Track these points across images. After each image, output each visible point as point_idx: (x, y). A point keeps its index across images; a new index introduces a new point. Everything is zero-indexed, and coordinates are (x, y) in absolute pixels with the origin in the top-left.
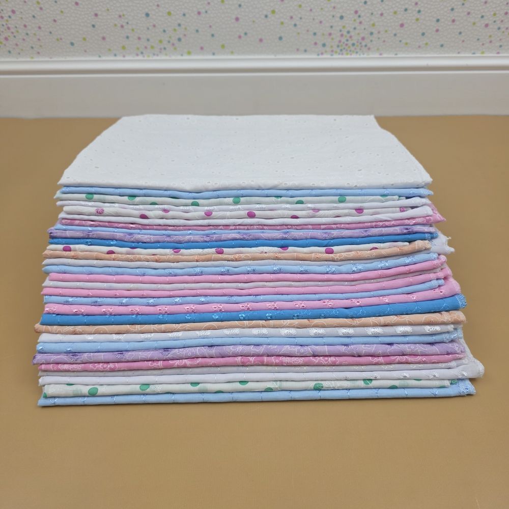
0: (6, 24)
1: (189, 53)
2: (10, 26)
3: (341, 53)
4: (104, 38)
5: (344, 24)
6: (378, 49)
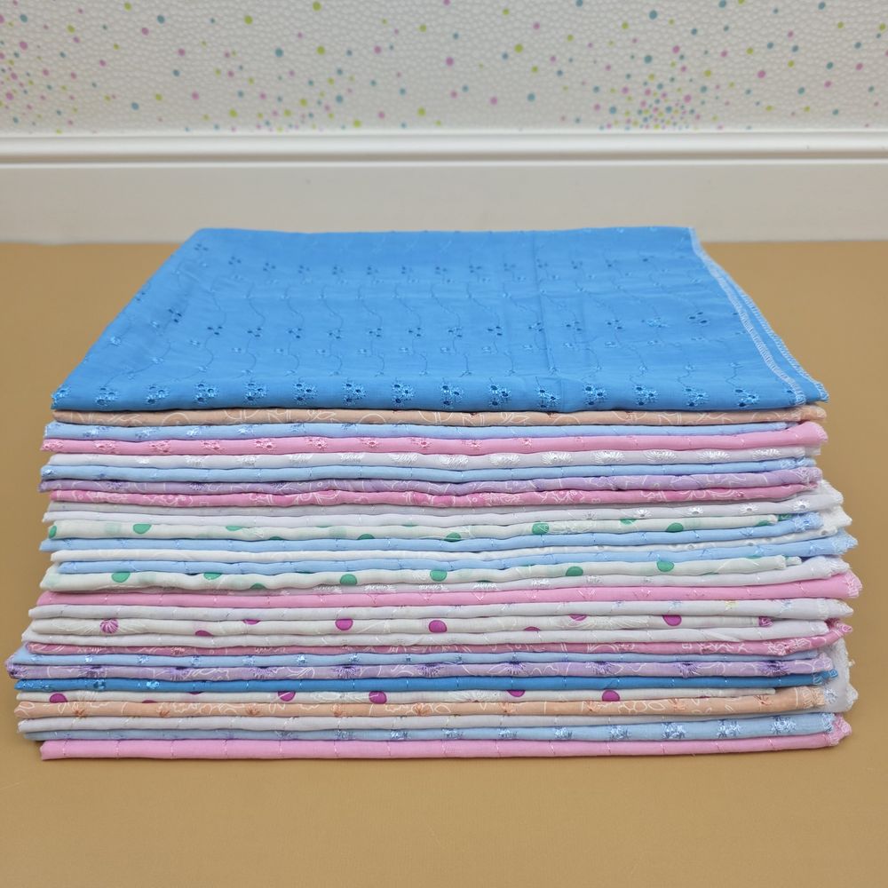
0: (10, 69)
1: (357, 124)
2: (15, 71)
3: (645, 124)
4: (195, 96)
5: (651, 72)
6: (715, 118)
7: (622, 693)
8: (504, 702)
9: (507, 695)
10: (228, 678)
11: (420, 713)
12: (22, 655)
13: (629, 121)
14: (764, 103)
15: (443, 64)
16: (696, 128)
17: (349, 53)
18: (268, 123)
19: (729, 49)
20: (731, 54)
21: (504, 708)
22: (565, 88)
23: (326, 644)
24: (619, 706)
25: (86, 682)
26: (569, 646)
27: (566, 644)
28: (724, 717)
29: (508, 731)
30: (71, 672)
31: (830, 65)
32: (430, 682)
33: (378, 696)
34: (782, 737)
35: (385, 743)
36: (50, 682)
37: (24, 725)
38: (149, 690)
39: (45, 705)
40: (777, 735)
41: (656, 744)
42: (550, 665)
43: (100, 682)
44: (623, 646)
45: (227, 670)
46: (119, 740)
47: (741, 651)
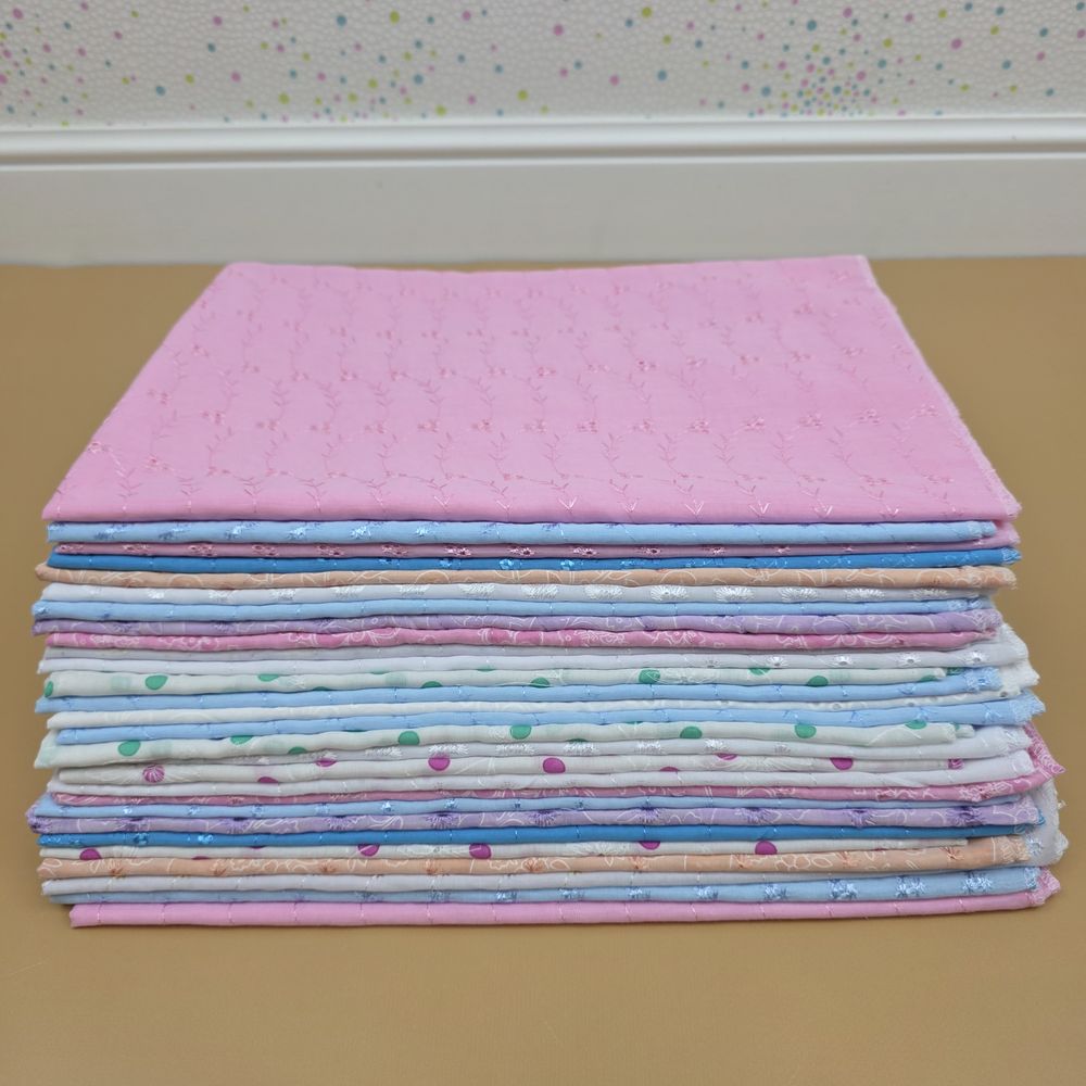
1: (441, 111)
2: (10, 48)
3: (806, 109)
4: (236, 77)
5: (816, 42)
6: (896, 101)
7: (779, 845)
8: (634, 856)
9: (639, 847)
10: (297, 829)
11: (531, 870)
12: (45, 806)
13: (786, 106)
14: (959, 82)
15: (549, 34)
16: (871, 114)
17: (431, 20)
18: (328, 111)
19: (915, 12)
20: (918, 19)
21: (635, 863)
22: (706, 63)
23: (417, 788)
24: (775, 860)
25: (124, 837)
26: (715, 790)
27: (712, 787)
28: (904, 874)
29: (640, 891)
30: (106, 825)
31: (1044, 32)
32: (544, 833)
33: (481, 850)
34: (976, 896)
35: (488, 907)
36: (81, 837)
37: (49, 887)
38: (201, 845)
39: (74, 863)
40: (970, 895)
41: (821, 906)
42: (691, 812)
43: (141, 836)
44: (781, 790)
45: (296, 821)
46: (166, 904)
47: (926, 796)
